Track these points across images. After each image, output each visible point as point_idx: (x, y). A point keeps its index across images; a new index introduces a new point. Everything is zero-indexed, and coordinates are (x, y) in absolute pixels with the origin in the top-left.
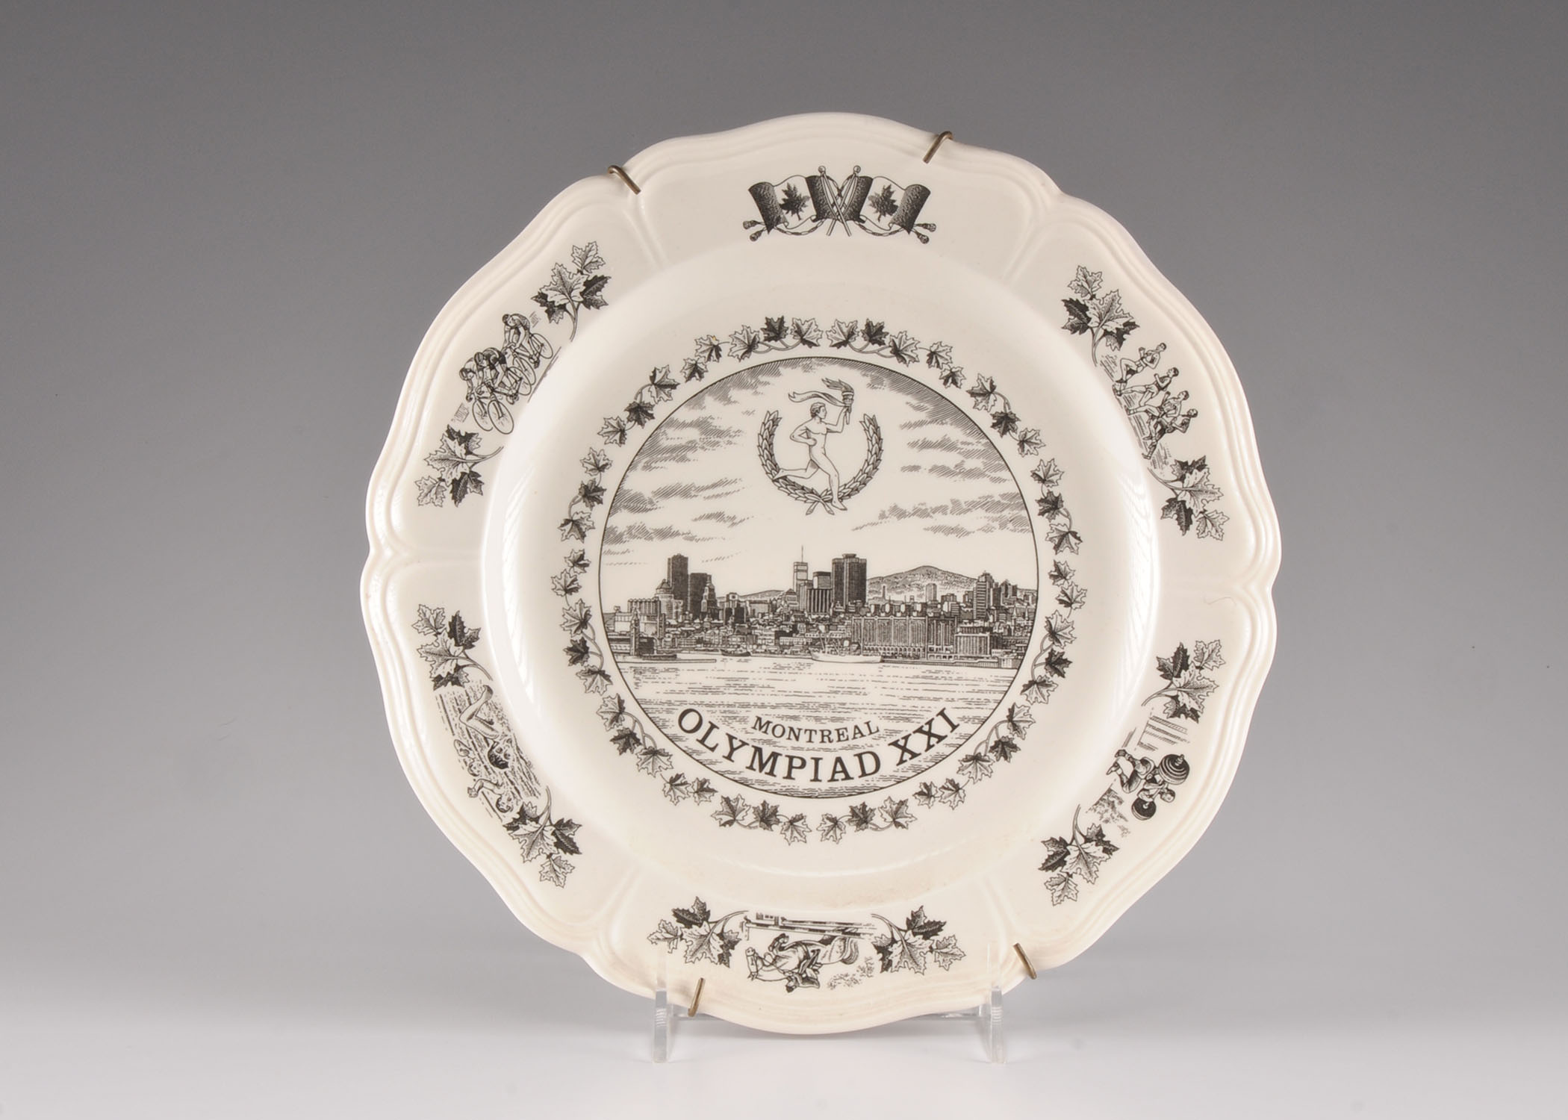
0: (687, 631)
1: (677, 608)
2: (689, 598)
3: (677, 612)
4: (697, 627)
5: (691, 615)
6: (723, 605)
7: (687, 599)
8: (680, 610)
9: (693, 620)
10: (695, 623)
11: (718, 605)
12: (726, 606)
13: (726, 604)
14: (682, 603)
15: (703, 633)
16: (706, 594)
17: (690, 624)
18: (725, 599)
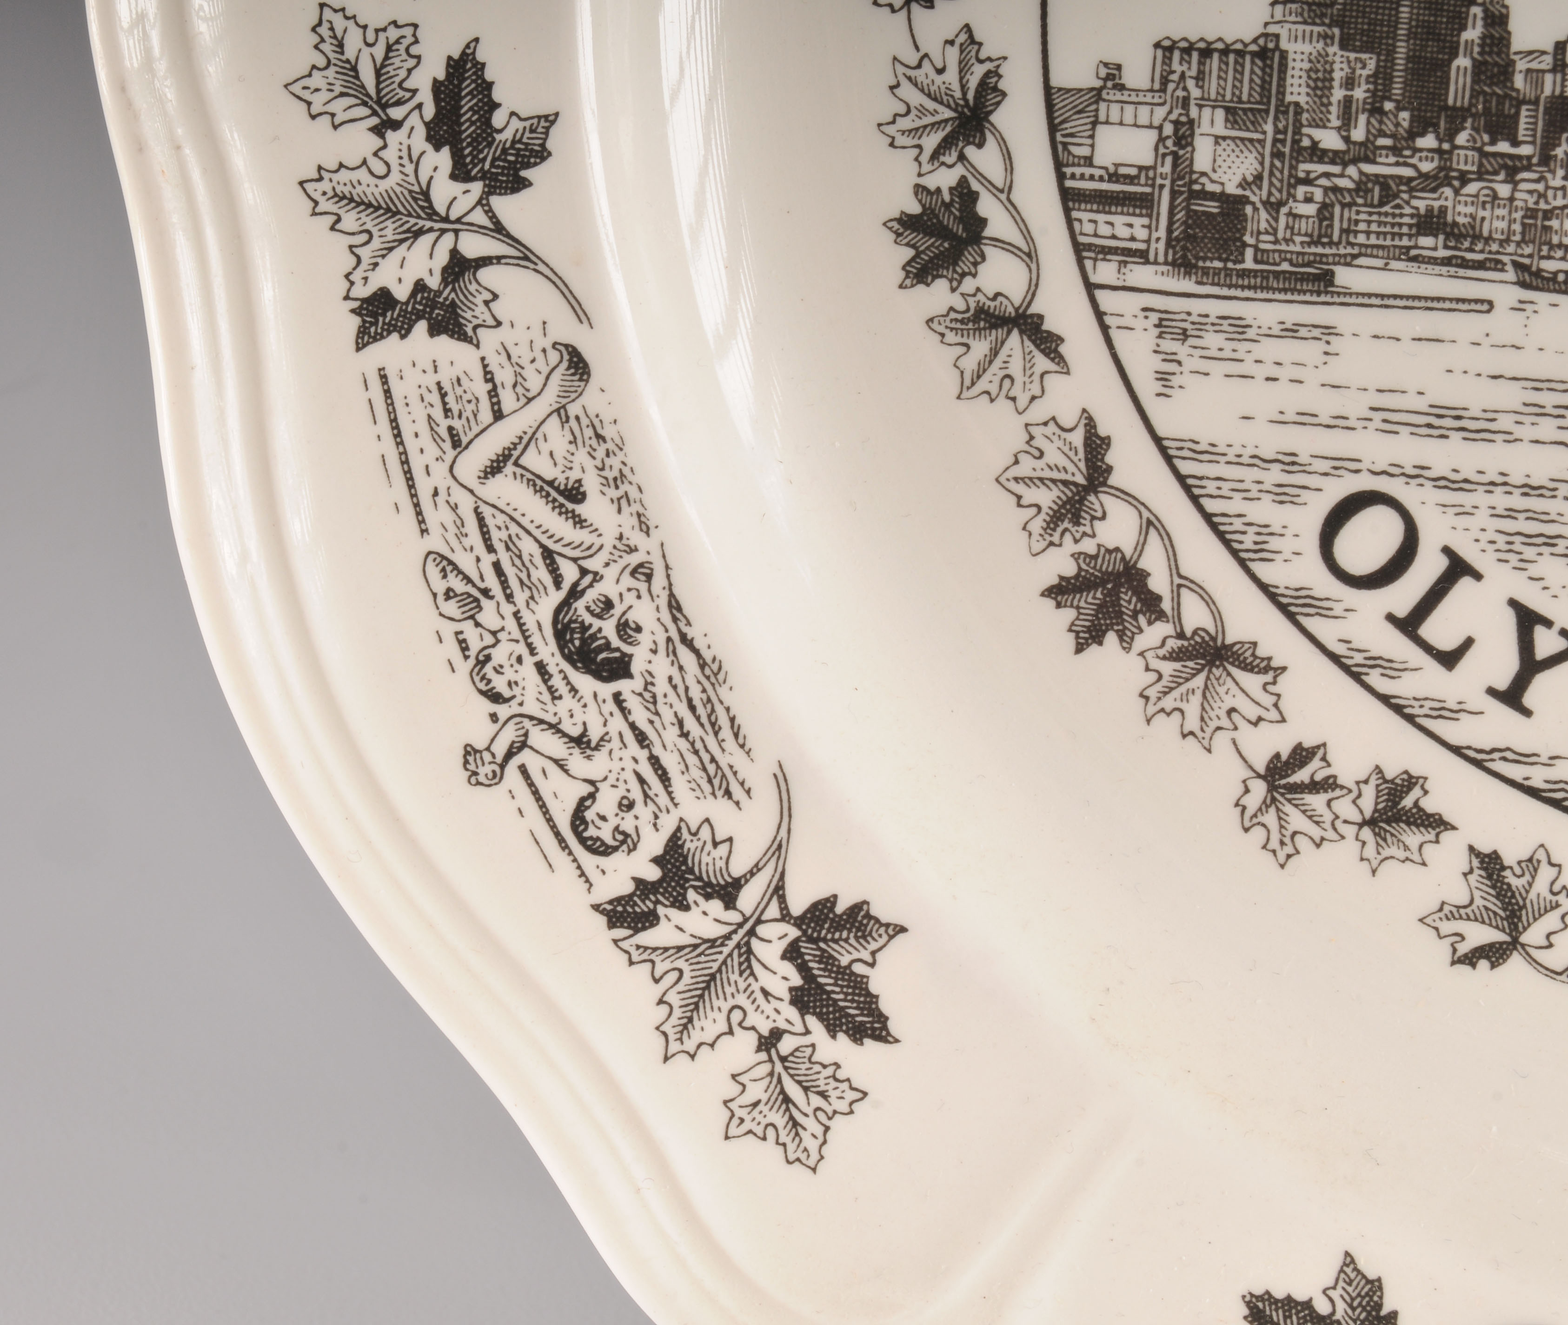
0: (1382, 181)
1: (1349, 83)
2: (1402, 49)
3: (1347, 102)
4: (1426, 167)
5: (1405, 116)
6: (1539, 84)
7: (1391, 52)
8: (1359, 94)
9: (1412, 135)
10: (1416, 150)
11: (1519, 81)
12: (1548, 91)
13: (1549, 78)
14: (1372, 65)
15: (1448, 191)
16: (1472, 34)
17: (1395, 150)
18: (1547, 62)
